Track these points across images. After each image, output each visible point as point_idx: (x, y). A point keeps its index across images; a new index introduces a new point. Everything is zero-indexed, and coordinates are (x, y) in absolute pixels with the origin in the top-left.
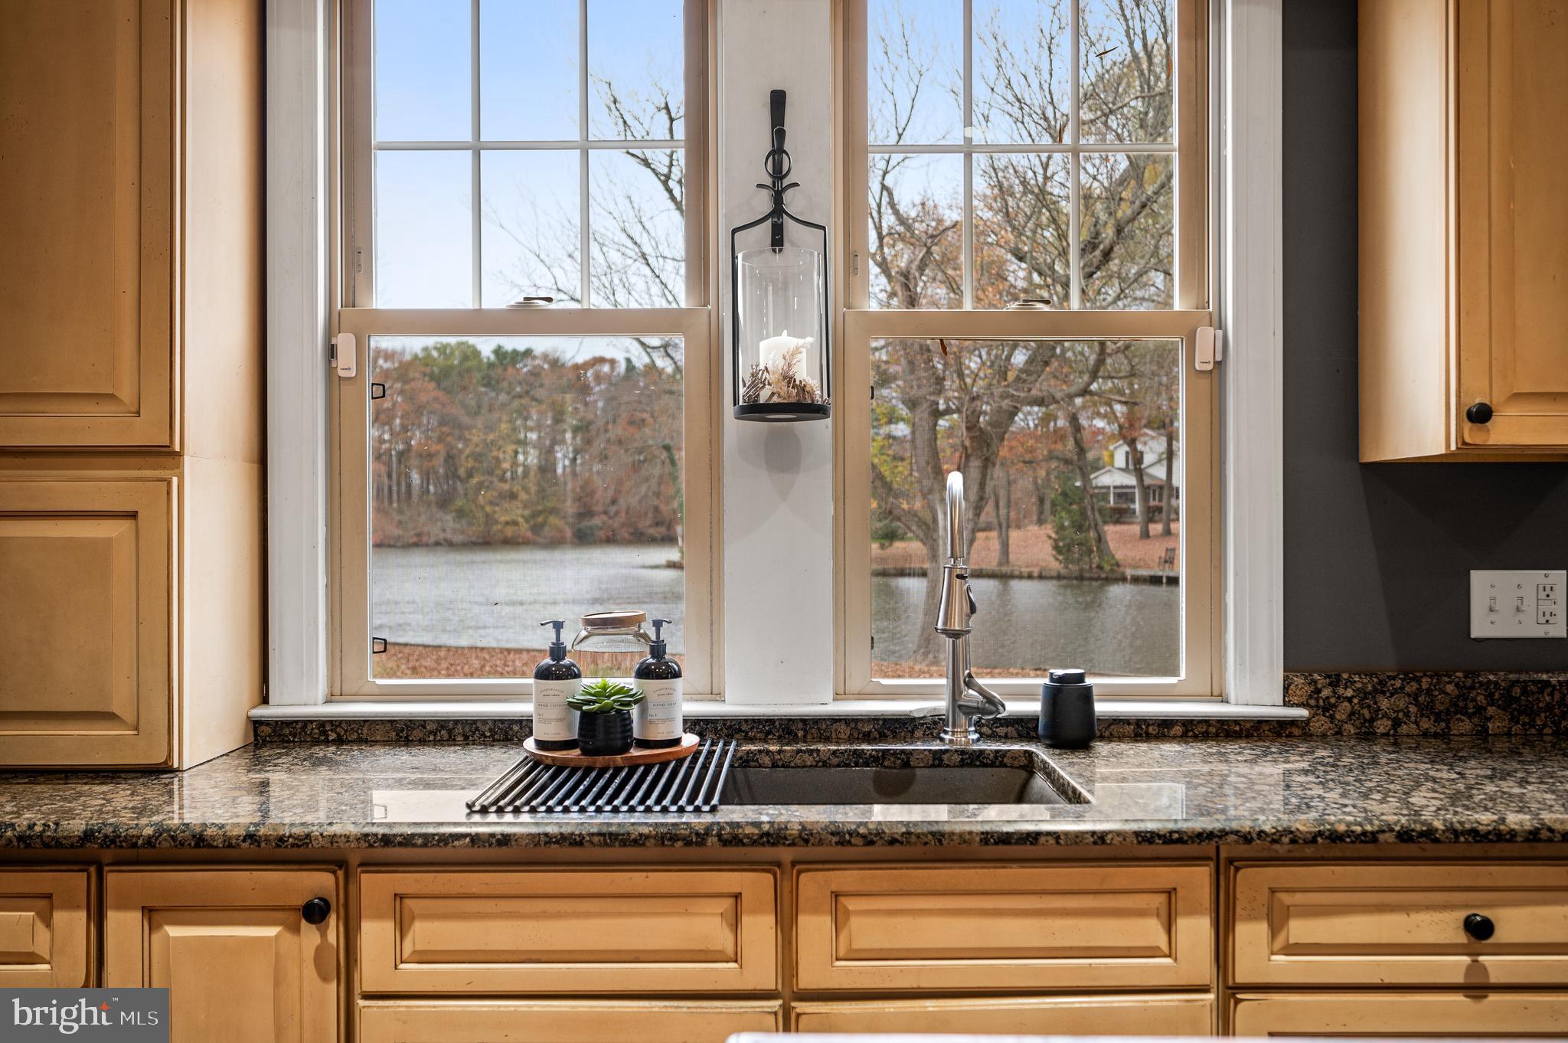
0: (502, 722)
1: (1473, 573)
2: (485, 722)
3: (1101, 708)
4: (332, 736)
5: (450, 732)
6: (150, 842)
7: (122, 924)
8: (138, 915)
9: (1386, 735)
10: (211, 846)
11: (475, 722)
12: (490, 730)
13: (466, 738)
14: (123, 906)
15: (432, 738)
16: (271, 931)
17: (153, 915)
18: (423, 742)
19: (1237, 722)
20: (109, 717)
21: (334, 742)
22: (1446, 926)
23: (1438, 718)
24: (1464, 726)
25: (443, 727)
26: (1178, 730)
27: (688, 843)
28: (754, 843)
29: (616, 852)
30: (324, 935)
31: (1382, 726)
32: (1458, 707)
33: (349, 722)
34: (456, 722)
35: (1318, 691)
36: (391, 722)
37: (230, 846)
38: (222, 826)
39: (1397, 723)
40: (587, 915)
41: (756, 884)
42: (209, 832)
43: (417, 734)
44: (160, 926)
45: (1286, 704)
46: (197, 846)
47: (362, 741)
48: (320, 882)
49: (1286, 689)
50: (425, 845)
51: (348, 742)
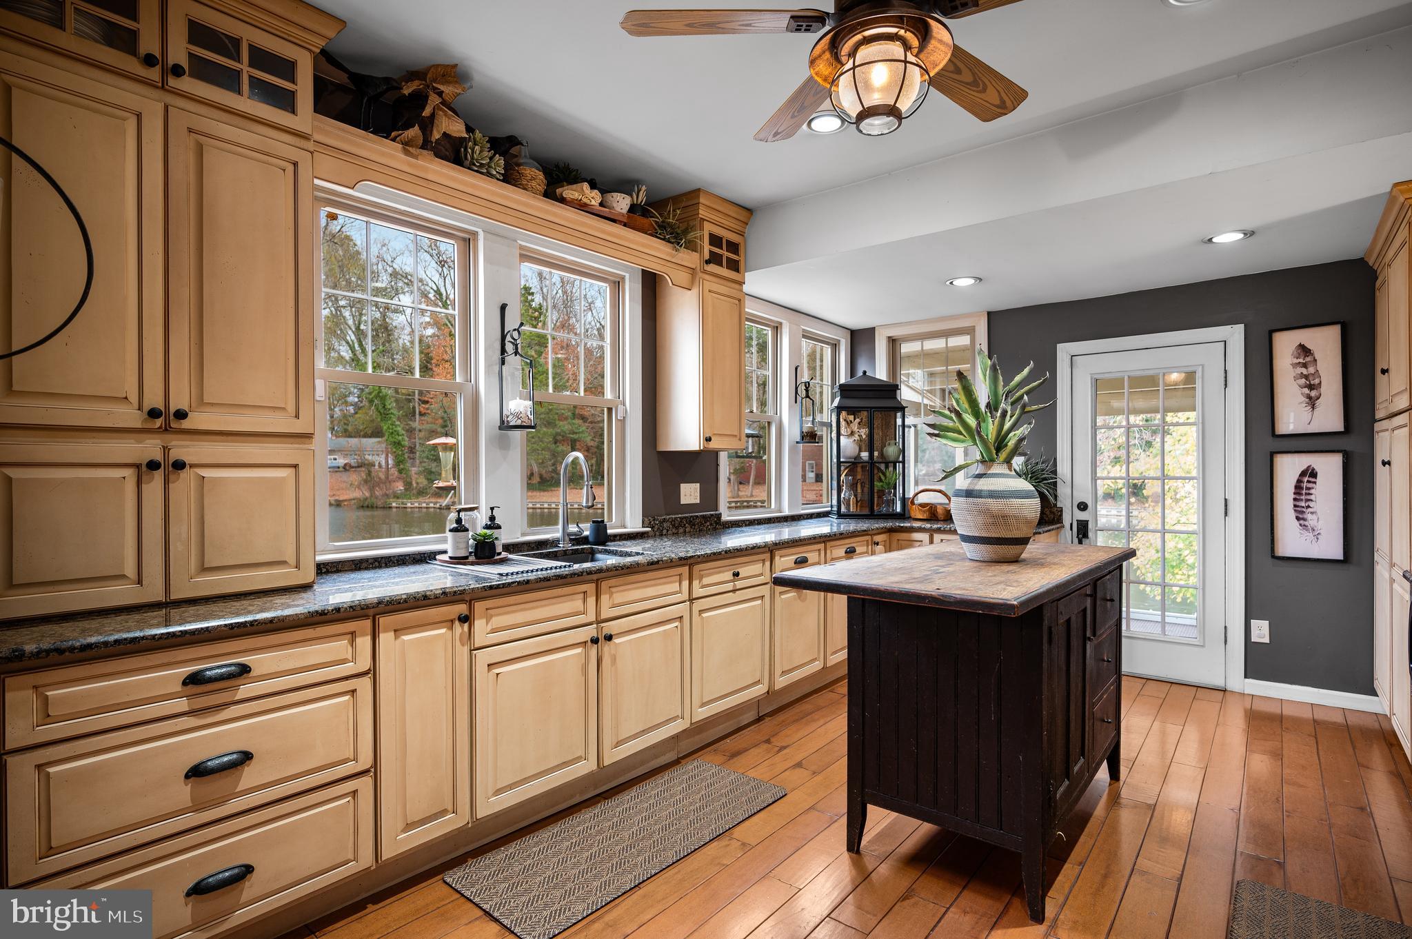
0: (402, 556)
1: (681, 484)
2: (394, 557)
3: (609, 531)
4: (324, 570)
5: (379, 562)
6: (405, 601)
7: (385, 638)
8: (393, 633)
10: (429, 599)
11: (390, 557)
12: (397, 560)
13: (386, 565)
14: (386, 631)
15: (371, 566)
16: (443, 631)
17: (398, 632)
18: (367, 569)
19: (632, 534)
20: (283, 563)
21: (325, 573)
22: (728, 575)
25: (376, 561)
26: (618, 538)
27: (579, 576)
28: (596, 573)
29: (560, 581)
30: (463, 629)
31: (665, 532)
32: (679, 525)
33: (332, 563)
34: (382, 558)
35: (650, 522)
36: (352, 561)
37: (437, 598)
38: (431, 591)
39: (668, 531)
40: (545, 606)
41: (590, 588)
42: (428, 593)
43: (364, 565)
44: (399, 637)
45: (643, 527)
46: (424, 599)
47: (338, 571)
48: (462, 608)
49: (643, 522)
50: (503, 587)
51: (332, 572)
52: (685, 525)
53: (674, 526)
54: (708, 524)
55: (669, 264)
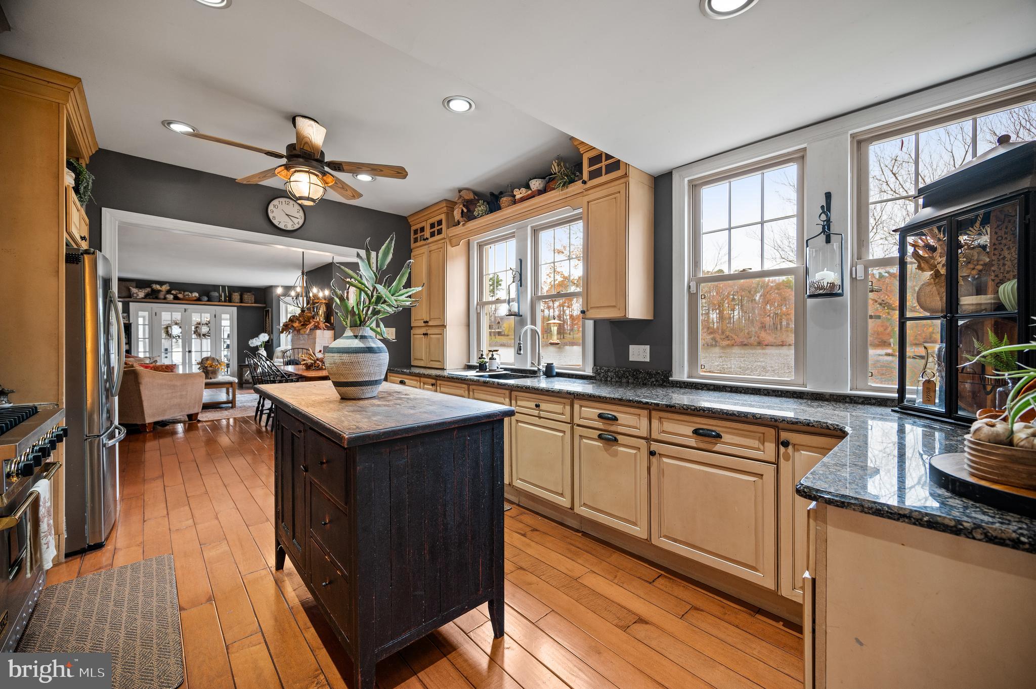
1: (630, 346)
9: (609, 381)
19: (585, 376)
22: (533, 405)
23: (619, 378)
24: (624, 380)
26: (575, 376)
32: (623, 376)
35: (598, 370)
39: (612, 379)
45: (593, 373)
49: (593, 369)
52: (627, 377)
53: (617, 376)
54: (653, 380)
55: (568, 199)
